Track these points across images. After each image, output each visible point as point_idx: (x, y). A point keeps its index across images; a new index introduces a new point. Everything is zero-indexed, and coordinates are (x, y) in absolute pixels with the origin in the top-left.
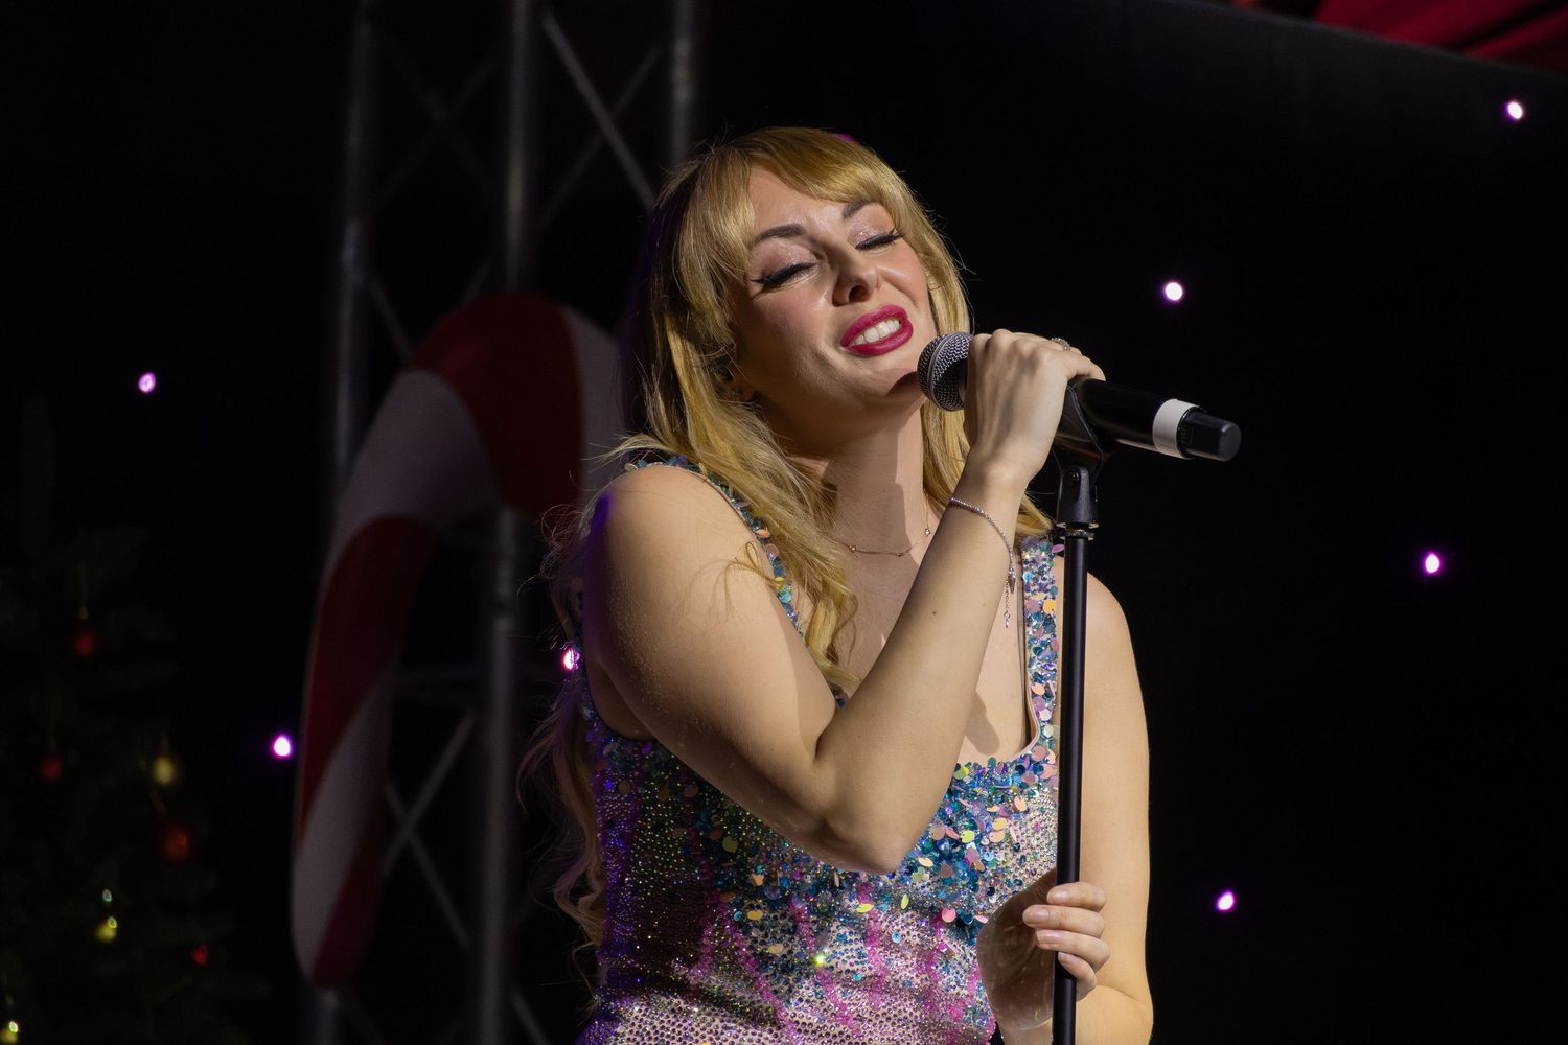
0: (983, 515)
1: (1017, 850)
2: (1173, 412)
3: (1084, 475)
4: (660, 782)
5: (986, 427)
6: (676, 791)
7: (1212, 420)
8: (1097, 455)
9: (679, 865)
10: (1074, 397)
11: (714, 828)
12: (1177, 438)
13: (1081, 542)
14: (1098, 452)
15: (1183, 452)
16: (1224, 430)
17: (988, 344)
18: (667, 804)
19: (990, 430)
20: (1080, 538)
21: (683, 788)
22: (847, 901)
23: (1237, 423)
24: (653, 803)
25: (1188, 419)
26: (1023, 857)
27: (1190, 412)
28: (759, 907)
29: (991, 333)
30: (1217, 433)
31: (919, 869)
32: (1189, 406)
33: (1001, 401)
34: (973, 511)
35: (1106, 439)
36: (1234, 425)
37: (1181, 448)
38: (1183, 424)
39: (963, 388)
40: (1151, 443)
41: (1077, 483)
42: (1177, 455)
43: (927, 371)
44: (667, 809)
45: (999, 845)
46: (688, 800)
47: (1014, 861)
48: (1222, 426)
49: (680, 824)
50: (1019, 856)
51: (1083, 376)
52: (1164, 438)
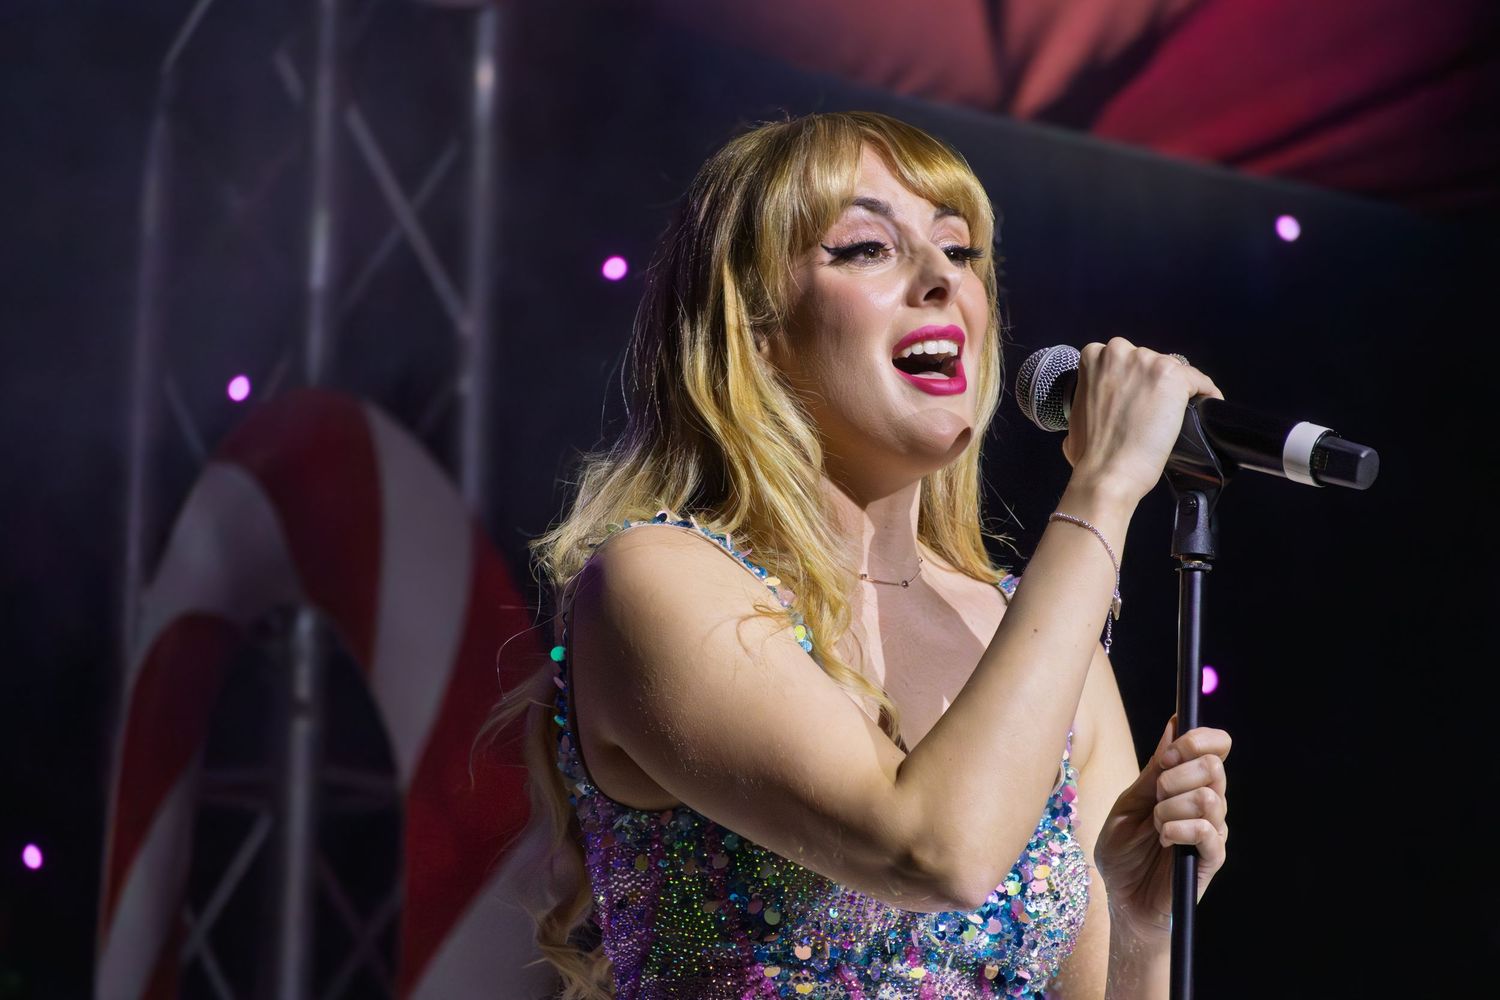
0: (1092, 530)
1: (1057, 899)
2: (1305, 436)
3: (1202, 502)
4: (684, 854)
5: (1097, 439)
6: (703, 862)
7: (1348, 445)
8: (1217, 481)
9: (714, 941)
10: (1196, 417)
11: (751, 900)
12: (1311, 462)
13: (1198, 574)
14: (1218, 476)
15: (1316, 479)
16: (1363, 455)
17: (1102, 353)
18: (693, 877)
19: (1100, 444)
20: (1198, 570)
21: (711, 859)
22: (898, 965)
23: (1374, 448)
24: (678, 876)
25: (1322, 443)
26: (1063, 906)
27: (1324, 436)
28: (806, 979)
29: (1106, 342)
30: (1354, 458)
31: (970, 927)
32: (1324, 429)
33: (1115, 411)
34: (1080, 525)
35: (1228, 462)
36: (1374, 451)
37: (1314, 474)
38: (1317, 448)
39: (1068, 406)
40: (1281, 469)
41: (1196, 510)
42: (1309, 481)
43: (1029, 384)
44: (694, 883)
45: (1041, 895)
46: (718, 871)
47: (1054, 910)
48: (1361, 452)
49: (711, 896)
50: (1059, 904)
51: (1203, 394)
52: (1297, 464)
